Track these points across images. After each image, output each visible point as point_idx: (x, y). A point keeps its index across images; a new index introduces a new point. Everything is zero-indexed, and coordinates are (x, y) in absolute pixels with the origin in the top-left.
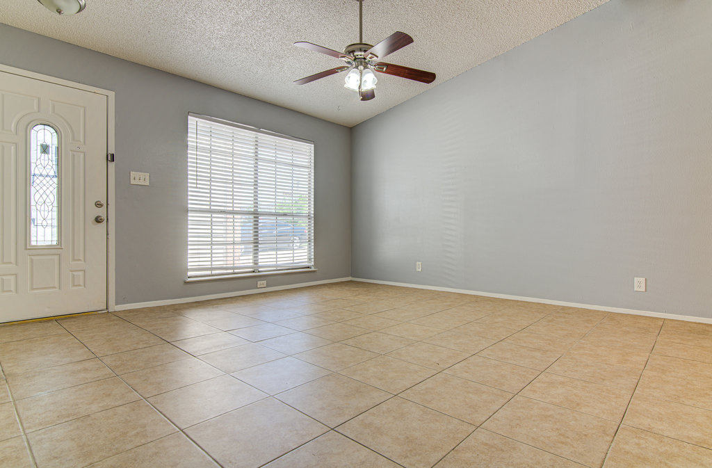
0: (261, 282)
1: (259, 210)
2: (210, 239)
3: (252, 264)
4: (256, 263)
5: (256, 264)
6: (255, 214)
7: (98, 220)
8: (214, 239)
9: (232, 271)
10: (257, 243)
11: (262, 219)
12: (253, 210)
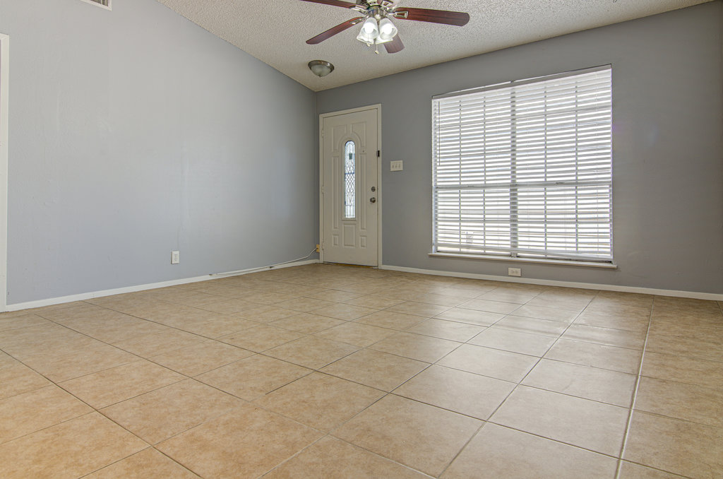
0: (514, 269)
1: (518, 181)
2: (458, 216)
3: (509, 246)
4: (514, 245)
5: (515, 247)
6: (511, 186)
7: (373, 201)
8: (462, 216)
9: (483, 251)
10: (516, 221)
11: (521, 193)
12: (509, 181)
